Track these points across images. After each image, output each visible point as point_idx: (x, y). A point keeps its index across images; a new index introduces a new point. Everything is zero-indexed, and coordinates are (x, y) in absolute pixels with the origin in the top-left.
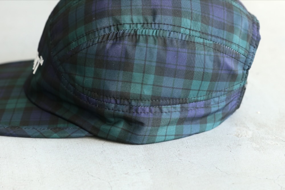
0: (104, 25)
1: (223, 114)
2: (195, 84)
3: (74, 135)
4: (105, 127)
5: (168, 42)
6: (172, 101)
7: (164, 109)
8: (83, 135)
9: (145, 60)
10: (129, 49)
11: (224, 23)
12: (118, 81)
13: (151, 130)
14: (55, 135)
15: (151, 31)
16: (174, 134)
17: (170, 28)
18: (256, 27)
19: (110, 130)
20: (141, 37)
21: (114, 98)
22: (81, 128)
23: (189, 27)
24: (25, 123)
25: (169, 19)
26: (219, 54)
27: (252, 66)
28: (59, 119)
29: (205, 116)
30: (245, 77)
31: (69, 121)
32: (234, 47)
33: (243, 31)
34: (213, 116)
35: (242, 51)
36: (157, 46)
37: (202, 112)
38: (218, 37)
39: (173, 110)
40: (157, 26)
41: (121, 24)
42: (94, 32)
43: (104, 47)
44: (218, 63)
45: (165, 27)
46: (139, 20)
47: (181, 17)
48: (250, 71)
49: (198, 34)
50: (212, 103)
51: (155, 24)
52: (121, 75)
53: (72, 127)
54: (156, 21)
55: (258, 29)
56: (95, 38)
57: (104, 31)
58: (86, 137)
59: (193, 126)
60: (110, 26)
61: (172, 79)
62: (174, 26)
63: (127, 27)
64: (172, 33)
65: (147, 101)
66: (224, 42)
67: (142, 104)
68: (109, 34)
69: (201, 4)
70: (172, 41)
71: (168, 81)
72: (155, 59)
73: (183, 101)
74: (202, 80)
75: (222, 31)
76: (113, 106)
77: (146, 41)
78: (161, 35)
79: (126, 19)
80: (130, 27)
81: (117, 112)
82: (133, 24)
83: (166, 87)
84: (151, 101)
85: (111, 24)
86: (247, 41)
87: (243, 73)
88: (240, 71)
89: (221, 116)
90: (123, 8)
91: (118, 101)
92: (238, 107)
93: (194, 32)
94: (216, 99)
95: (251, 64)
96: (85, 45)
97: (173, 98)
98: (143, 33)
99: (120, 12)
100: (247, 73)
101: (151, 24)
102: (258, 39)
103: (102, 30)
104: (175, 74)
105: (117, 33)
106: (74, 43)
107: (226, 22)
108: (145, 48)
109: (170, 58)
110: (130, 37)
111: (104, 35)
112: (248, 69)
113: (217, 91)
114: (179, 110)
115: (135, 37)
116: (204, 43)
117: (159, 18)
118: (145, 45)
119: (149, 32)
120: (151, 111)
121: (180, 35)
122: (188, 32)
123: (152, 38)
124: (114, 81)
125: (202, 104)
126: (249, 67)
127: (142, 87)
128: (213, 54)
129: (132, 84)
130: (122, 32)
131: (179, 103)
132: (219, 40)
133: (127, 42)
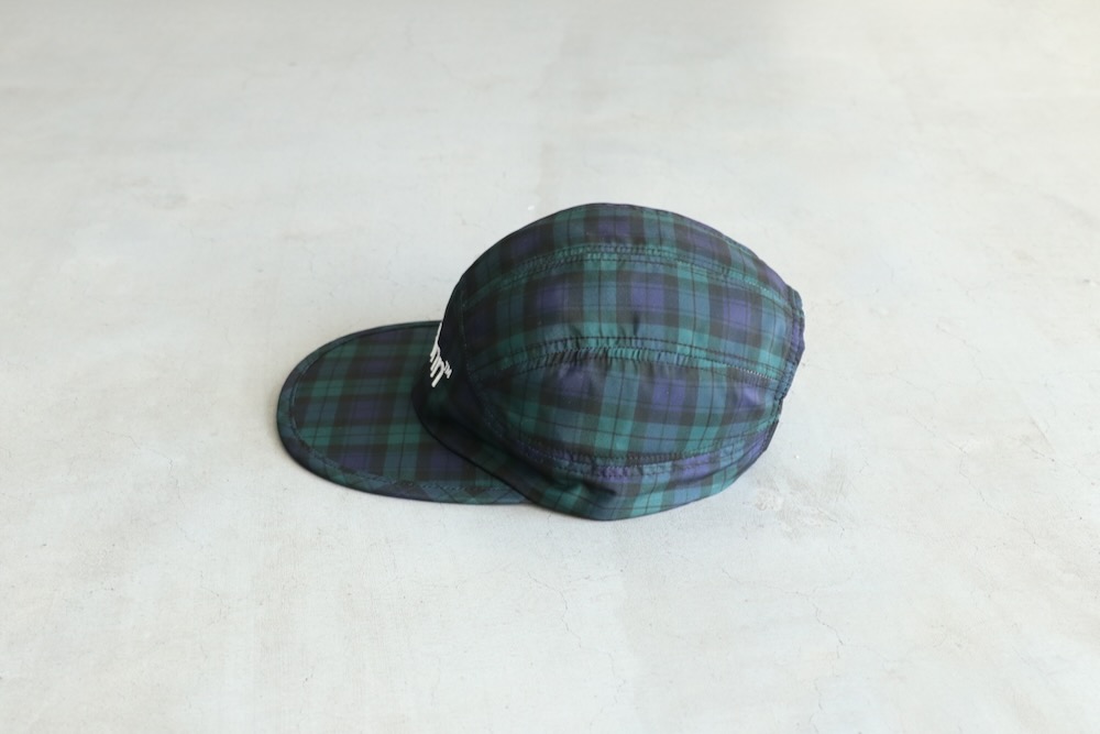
0: (555, 338)
1: (738, 467)
2: (696, 432)
3: (503, 500)
4: (551, 492)
5: (656, 369)
6: (658, 457)
7: (647, 469)
8: (516, 501)
9: (620, 399)
10: (596, 379)
11: (746, 333)
12: (576, 427)
13: (625, 501)
14: (473, 500)
15: (630, 351)
16: (660, 504)
17: (660, 345)
18: (798, 327)
19: (560, 498)
20: (614, 360)
21: (568, 452)
22: (514, 488)
23: (690, 343)
24: (423, 474)
25: (658, 330)
26: (735, 385)
27: (789, 393)
28: (477, 469)
29: (710, 475)
30: (777, 409)
31: (494, 476)
32: (760, 370)
33: (775, 340)
34: (723, 472)
35: (772, 374)
36: (638, 377)
37: (706, 469)
38: (735, 357)
39: (660, 470)
40: (639, 342)
41: (582, 338)
42: (539, 347)
43: (556, 374)
44: (733, 398)
45: (652, 345)
46: (611, 331)
47: (677, 325)
48: (785, 400)
49: (703, 354)
50: (722, 455)
51: (637, 338)
52: (581, 419)
53: (498, 485)
54: (639, 335)
55: (801, 331)
56: (542, 357)
57: (556, 347)
58: (521, 503)
59: (690, 490)
60: (566, 340)
61: (659, 426)
62: (667, 341)
63: (592, 343)
64: (663, 354)
65: (620, 460)
66: (745, 363)
67: (612, 463)
68: (564, 353)
69: (710, 299)
70: (662, 368)
71: (653, 429)
72: (635, 396)
73: (675, 457)
74: (707, 426)
75: (741, 346)
76: (567, 463)
77: (623, 369)
78: (646, 358)
79: (591, 329)
80: (597, 343)
81: (572, 473)
82: (602, 337)
83: (651, 438)
84: (625, 459)
85: (568, 337)
86: (782, 356)
87: (774, 405)
88: (768, 403)
89: (736, 471)
90: (586, 309)
91: (575, 458)
92: (765, 449)
93: (698, 351)
94: (729, 449)
95: (786, 390)
96: (524, 366)
97: (660, 454)
98: (618, 355)
99: (581, 316)
100: (781, 403)
101: (630, 338)
102: (801, 349)
103: (553, 345)
104: (665, 419)
105: (577, 353)
106: (506, 360)
107: (749, 330)
108: (620, 381)
109: (658, 394)
110: (598, 359)
111: (556, 354)
112: (783, 397)
113: (730, 437)
114: (670, 469)
115: (604, 360)
116: (712, 368)
117: (643, 328)
118: (620, 375)
119: (627, 353)
120: (625, 473)
121: (676, 357)
122: (687, 350)
123: (631, 362)
124: (571, 427)
125: (705, 458)
126: (784, 395)
127: (613, 439)
128: (725, 384)
129: (598, 434)
130: (584, 351)
131: (670, 460)
132: (737, 361)
133: (592, 368)
